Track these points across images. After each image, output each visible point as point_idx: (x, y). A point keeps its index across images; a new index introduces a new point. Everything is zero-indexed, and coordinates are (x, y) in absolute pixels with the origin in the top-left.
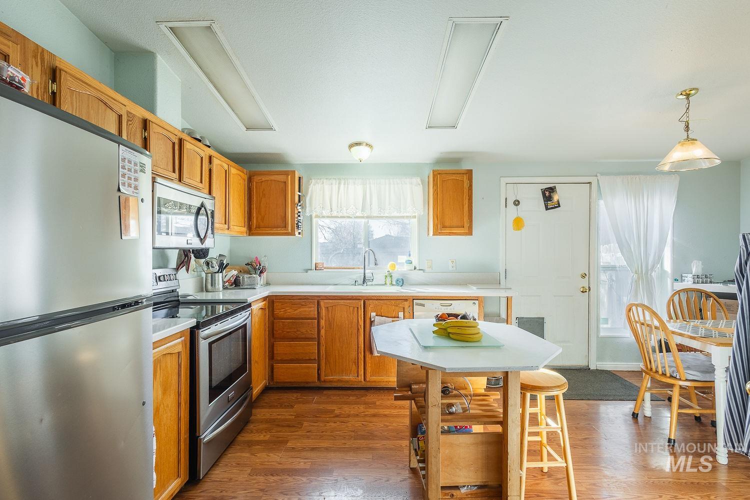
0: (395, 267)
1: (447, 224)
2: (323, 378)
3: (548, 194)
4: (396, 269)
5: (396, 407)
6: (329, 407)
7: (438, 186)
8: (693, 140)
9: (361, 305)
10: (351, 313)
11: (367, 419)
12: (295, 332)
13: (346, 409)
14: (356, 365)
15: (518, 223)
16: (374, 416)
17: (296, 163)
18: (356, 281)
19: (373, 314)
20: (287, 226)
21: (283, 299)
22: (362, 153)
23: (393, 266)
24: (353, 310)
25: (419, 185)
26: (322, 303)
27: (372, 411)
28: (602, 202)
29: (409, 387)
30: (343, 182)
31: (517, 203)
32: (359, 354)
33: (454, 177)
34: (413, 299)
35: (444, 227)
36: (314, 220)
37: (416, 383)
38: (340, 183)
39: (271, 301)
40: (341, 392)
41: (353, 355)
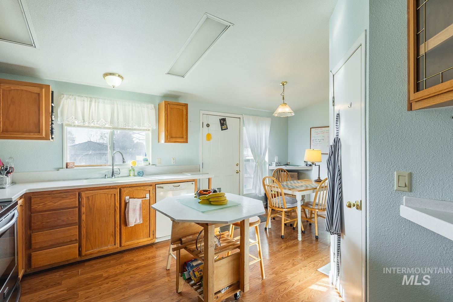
0: (135, 164)
1: (174, 136)
2: (84, 253)
3: (223, 122)
4: (136, 165)
5: (149, 258)
6: (96, 274)
7: (168, 111)
8: (286, 104)
9: (117, 192)
10: (109, 199)
11: (132, 272)
12: (55, 221)
13: (112, 271)
14: (113, 237)
15: (209, 137)
16: (137, 268)
17: (45, 78)
18: (106, 175)
19: (127, 197)
20: (40, 132)
21: (42, 195)
22: (114, 82)
23: (134, 163)
24: (111, 197)
25: (153, 109)
26: (83, 194)
27: (133, 266)
28: (244, 128)
29: (180, 240)
30: (94, 100)
31: (208, 125)
32: (116, 228)
33: (178, 107)
34: (156, 184)
35: (172, 137)
36: (65, 127)
37: (185, 236)
38: (91, 101)
39: (28, 197)
40: (101, 260)
41: (111, 229)
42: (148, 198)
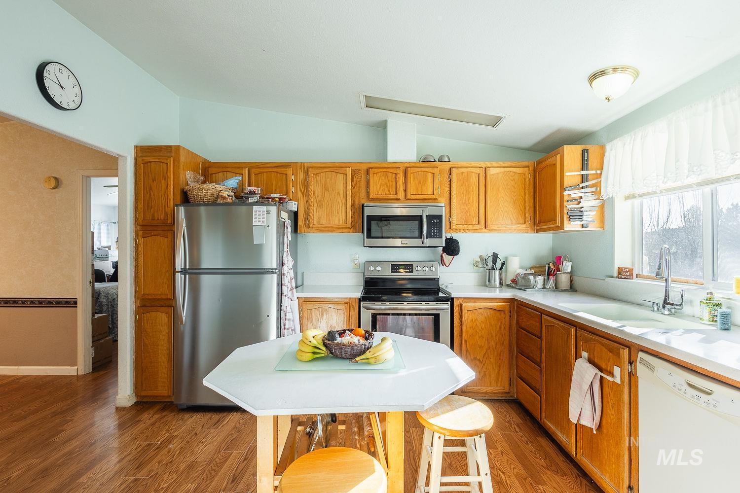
2: (543, 419)
9: (572, 335)
18: (653, 304)
19: (585, 354)
21: (522, 305)
24: (567, 340)
34: (639, 350)
42: (618, 381)
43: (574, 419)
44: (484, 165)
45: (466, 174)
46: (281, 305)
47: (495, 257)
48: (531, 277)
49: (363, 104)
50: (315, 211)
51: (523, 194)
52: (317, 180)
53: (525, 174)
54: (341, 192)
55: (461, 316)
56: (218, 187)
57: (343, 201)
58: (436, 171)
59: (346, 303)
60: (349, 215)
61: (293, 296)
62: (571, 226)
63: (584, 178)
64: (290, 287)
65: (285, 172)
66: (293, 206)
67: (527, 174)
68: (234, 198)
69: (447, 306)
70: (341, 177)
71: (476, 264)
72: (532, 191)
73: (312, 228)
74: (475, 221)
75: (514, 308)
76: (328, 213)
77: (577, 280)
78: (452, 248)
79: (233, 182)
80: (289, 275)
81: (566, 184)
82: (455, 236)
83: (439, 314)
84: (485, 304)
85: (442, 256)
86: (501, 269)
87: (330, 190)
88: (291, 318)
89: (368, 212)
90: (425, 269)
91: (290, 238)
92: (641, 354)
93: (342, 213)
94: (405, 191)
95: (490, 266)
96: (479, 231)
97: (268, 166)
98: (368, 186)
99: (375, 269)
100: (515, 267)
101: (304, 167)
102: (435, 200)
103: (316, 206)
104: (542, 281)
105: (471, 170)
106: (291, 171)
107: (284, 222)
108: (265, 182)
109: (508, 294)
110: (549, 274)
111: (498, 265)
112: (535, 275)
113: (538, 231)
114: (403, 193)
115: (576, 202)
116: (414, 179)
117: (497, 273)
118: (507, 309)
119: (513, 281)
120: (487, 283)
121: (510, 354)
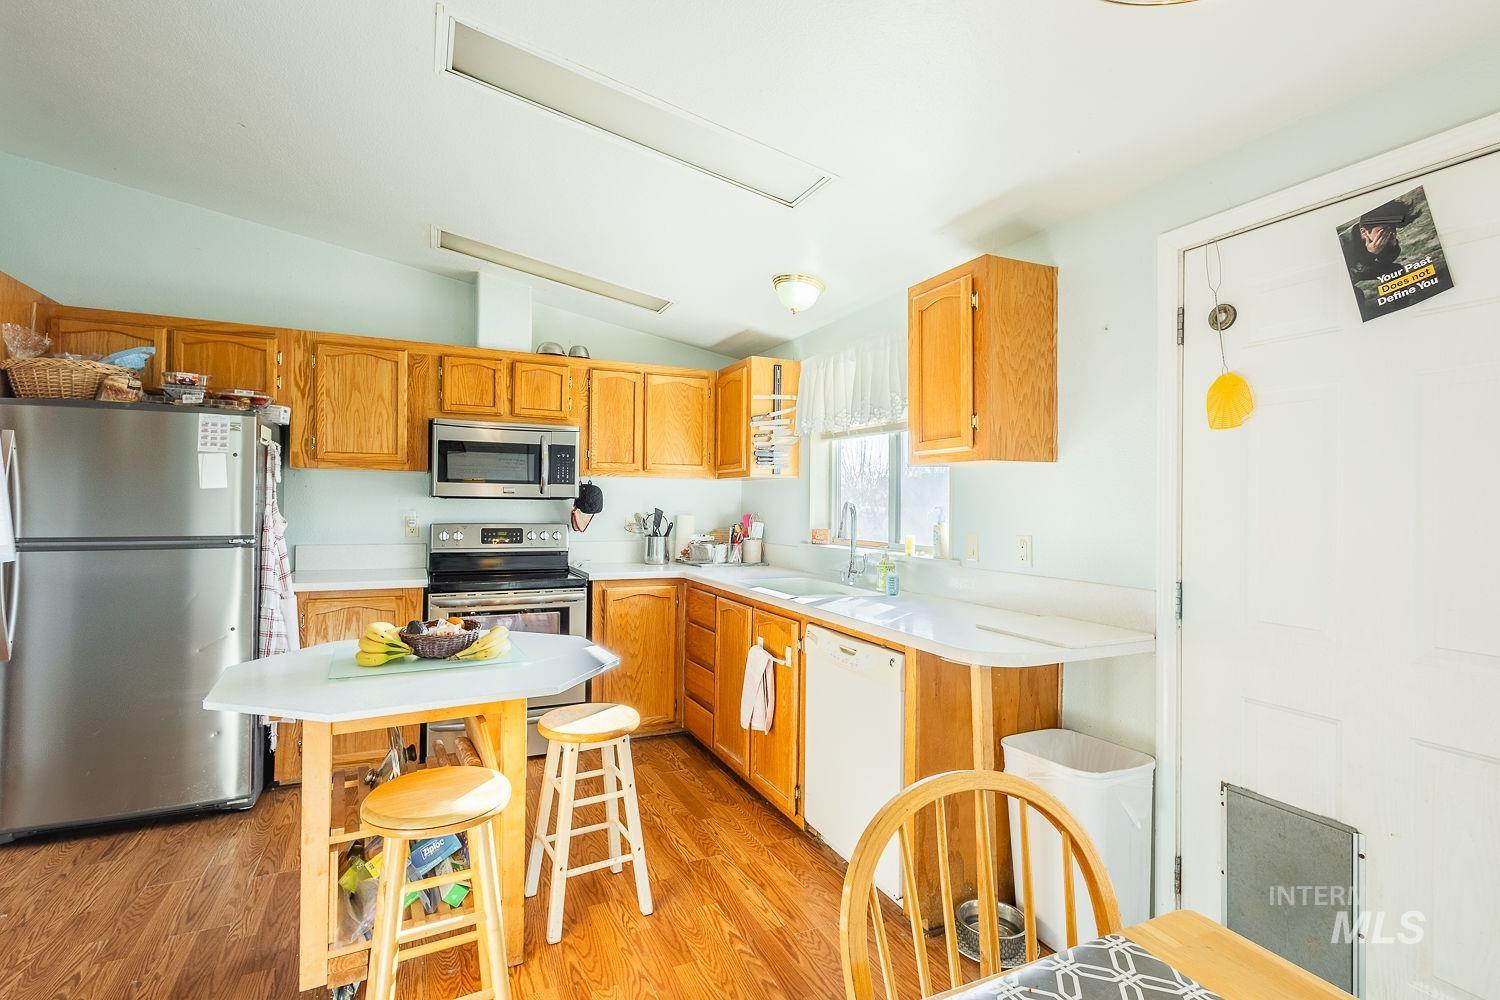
19: (761, 641)
23: (909, 545)
26: (718, 602)
31: (1223, 317)
33: (942, 294)
34: (807, 623)
35: (924, 440)
39: (687, 588)
42: (789, 664)
43: (745, 725)
44: (642, 368)
45: (614, 381)
46: (260, 608)
47: (659, 515)
48: (709, 547)
49: (436, 240)
50: (330, 426)
51: (699, 419)
52: (334, 369)
53: (702, 389)
54: (387, 395)
55: (603, 610)
56: (101, 367)
57: (391, 410)
58: (566, 372)
59: (398, 598)
60: (403, 438)
61: (286, 590)
62: (758, 471)
63: (776, 406)
64: (278, 572)
65: (262, 347)
66: (282, 415)
67: (706, 388)
68: (141, 393)
69: (582, 594)
70: (386, 368)
71: (628, 528)
72: (713, 415)
73: (323, 460)
74: (628, 457)
75: (683, 593)
76: (357, 432)
77: (770, 549)
78: (589, 500)
79: (135, 358)
80: (276, 549)
81: (754, 412)
82: (596, 481)
83: (568, 608)
84: (641, 588)
85: (573, 514)
86: (667, 535)
87: (362, 388)
88: (283, 631)
89: (441, 433)
90: (546, 536)
91: (279, 479)
92: (809, 627)
93: (388, 433)
94: (511, 401)
95: (650, 531)
96: (635, 474)
97: (220, 329)
98: (441, 388)
99: (451, 537)
100: (687, 533)
101: (305, 340)
102: (563, 420)
103: (331, 416)
104: (724, 551)
105: (622, 375)
106: (276, 347)
107: (266, 447)
108: (211, 361)
109: (676, 572)
110: (733, 542)
111: (663, 529)
112: (714, 543)
113: (720, 476)
114: (507, 404)
115: (766, 438)
116: (527, 381)
117: (659, 542)
118: (673, 594)
119: (685, 553)
120: (646, 557)
121: (676, 663)
